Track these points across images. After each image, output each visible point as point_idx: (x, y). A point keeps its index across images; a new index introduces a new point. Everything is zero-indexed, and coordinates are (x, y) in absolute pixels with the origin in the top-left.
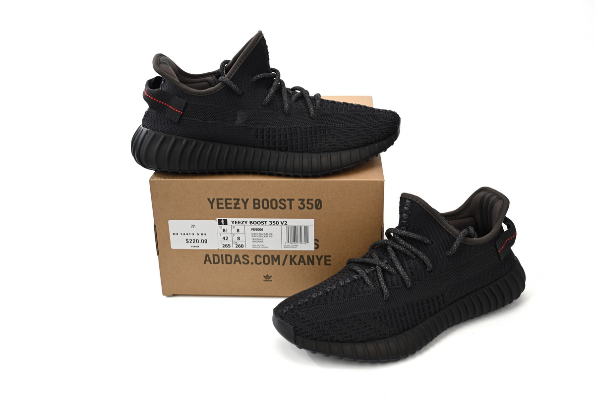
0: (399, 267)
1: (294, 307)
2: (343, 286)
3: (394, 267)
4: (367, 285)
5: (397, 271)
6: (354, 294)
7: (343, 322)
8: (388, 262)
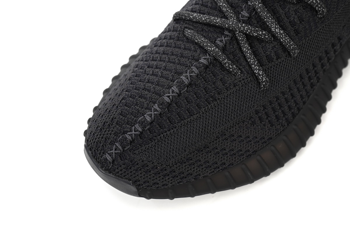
0: (276, 29)
1: (123, 148)
2: (190, 84)
3: (265, 27)
4: (229, 72)
5: (274, 36)
6: (212, 97)
7: (224, 137)
8: (250, 15)
